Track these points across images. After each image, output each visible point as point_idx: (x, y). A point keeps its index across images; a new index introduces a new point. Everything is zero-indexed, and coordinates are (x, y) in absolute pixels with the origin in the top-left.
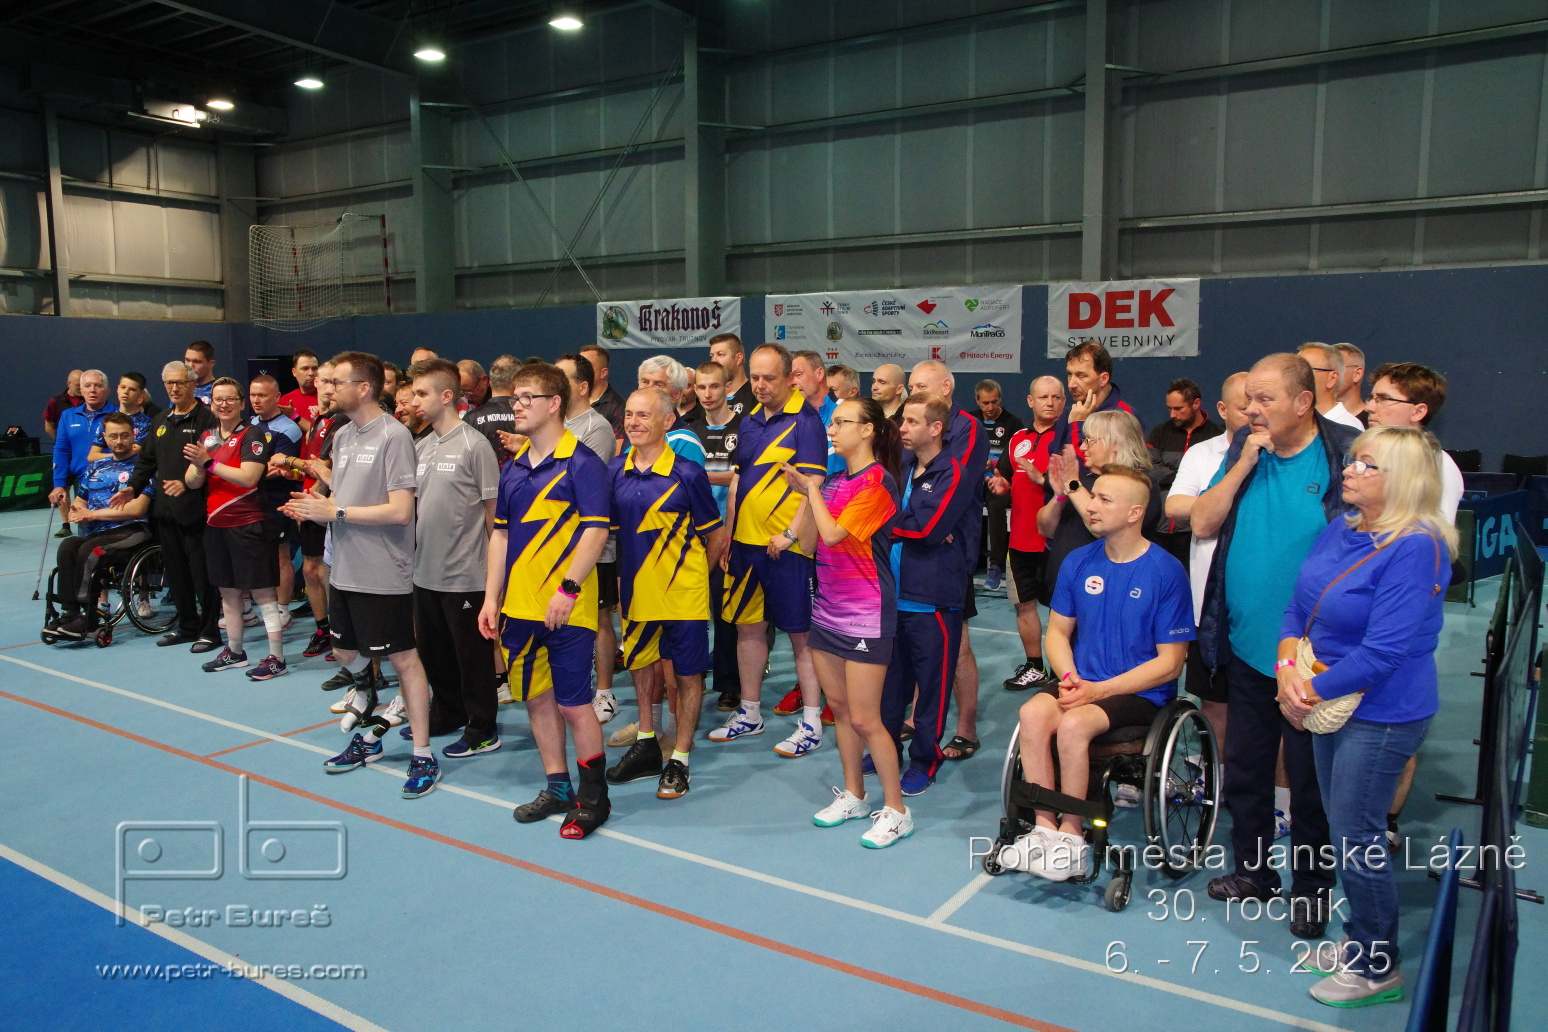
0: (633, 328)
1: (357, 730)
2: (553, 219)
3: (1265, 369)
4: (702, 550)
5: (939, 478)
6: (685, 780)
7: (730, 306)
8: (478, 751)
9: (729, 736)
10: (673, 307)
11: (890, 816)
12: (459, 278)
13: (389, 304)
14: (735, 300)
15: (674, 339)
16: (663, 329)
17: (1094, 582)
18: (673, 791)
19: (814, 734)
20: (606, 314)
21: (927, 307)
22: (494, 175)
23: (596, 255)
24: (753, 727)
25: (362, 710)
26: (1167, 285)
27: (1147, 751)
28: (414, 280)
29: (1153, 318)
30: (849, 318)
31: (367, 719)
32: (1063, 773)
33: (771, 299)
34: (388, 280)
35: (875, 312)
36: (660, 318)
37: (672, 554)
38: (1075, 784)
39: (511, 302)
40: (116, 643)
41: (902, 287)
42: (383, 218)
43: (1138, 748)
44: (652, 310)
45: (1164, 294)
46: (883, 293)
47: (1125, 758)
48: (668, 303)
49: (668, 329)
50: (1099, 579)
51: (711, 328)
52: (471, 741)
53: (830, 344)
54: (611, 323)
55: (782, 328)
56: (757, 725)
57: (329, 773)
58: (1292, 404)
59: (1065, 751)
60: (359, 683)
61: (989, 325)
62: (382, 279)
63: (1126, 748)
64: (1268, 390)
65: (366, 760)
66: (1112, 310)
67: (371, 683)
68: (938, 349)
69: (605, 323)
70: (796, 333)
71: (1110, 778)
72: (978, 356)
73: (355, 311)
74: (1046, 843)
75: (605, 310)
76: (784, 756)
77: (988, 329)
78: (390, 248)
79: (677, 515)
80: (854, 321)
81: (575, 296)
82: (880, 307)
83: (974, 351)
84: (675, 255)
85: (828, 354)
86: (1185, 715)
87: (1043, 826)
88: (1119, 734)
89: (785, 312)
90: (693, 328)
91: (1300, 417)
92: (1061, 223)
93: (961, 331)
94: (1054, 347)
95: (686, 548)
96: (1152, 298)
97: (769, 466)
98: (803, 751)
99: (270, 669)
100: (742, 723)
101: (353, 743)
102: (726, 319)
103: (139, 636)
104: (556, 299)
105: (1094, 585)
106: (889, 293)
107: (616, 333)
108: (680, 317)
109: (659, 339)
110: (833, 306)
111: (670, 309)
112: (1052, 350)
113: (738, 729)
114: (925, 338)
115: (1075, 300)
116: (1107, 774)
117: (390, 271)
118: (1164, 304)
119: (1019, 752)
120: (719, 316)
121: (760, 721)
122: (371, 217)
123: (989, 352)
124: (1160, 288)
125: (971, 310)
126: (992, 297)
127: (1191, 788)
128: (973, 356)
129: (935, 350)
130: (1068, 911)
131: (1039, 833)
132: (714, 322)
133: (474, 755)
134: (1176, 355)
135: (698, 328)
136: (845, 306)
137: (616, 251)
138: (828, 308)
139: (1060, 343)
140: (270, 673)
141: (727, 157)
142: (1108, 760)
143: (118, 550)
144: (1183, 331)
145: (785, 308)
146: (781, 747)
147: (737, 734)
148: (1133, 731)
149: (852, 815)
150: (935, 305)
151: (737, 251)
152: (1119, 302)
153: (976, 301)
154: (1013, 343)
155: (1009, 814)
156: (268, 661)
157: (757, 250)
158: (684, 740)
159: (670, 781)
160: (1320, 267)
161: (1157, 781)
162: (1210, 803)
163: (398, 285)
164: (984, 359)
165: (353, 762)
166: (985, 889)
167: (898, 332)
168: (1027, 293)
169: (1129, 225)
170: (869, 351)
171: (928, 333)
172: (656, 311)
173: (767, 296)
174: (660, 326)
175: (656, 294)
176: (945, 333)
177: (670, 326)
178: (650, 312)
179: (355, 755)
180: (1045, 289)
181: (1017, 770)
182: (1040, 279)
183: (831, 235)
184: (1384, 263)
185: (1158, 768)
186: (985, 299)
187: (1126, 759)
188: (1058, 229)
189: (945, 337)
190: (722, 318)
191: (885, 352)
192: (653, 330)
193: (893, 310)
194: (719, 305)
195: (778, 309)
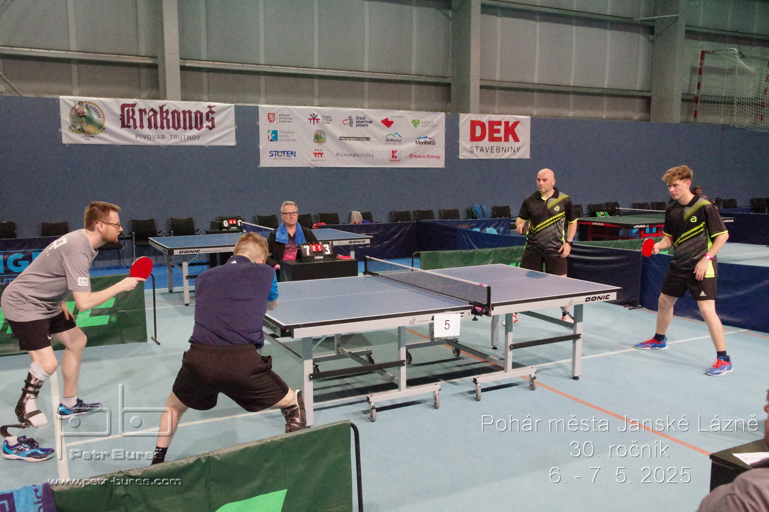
0: (112, 124)
7: (225, 111)
10: (161, 108)
14: (231, 106)
15: (163, 137)
16: (150, 127)
20: (73, 108)
21: (388, 123)
26: (516, 119)
29: (510, 136)
30: (330, 127)
33: (264, 108)
35: (351, 124)
36: (145, 118)
44: (136, 109)
45: (516, 123)
46: (356, 111)
48: (156, 104)
49: (156, 127)
51: (204, 129)
53: (317, 147)
55: (275, 132)
61: (426, 137)
68: (396, 152)
69: (72, 117)
72: (420, 157)
75: (73, 104)
77: (426, 140)
80: (335, 129)
82: (355, 121)
83: (417, 154)
85: (315, 154)
89: (277, 120)
90: (185, 128)
93: (409, 140)
94: (462, 152)
96: (510, 125)
102: (220, 122)
106: (362, 113)
107: (89, 128)
108: (170, 117)
109: (144, 137)
110: (318, 117)
111: (158, 110)
112: (463, 154)
114: (386, 144)
115: (474, 124)
120: (213, 119)
123: (426, 154)
124: (513, 121)
125: (416, 127)
126: (428, 119)
128: (418, 157)
129: (393, 152)
134: (521, 158)
135: (191, 128)
136: (328, 119)
138: (314, 118)
139: (466, 149)
144: (523, 145)
145: (277, 116)
150: (392, 122)
152: (495, 127)
153: (418, 120)
154: (440, 149)
164: (423, 159)
167: (368, 139)
170: (346, 152)
171: (389, 141)
172: (141, 111)
173: (260, 105)
174: (146, 123)
175: (137, 94)
176: (399, 141)
177: (159, 124)
178: (133, 111)
186: (423, 120)
189: (399, 144)
190: (216, 121)
191: (358, 152)
192: (138, 129)
193: (364, 123)
194: (213, 109)
195: (271, 116)
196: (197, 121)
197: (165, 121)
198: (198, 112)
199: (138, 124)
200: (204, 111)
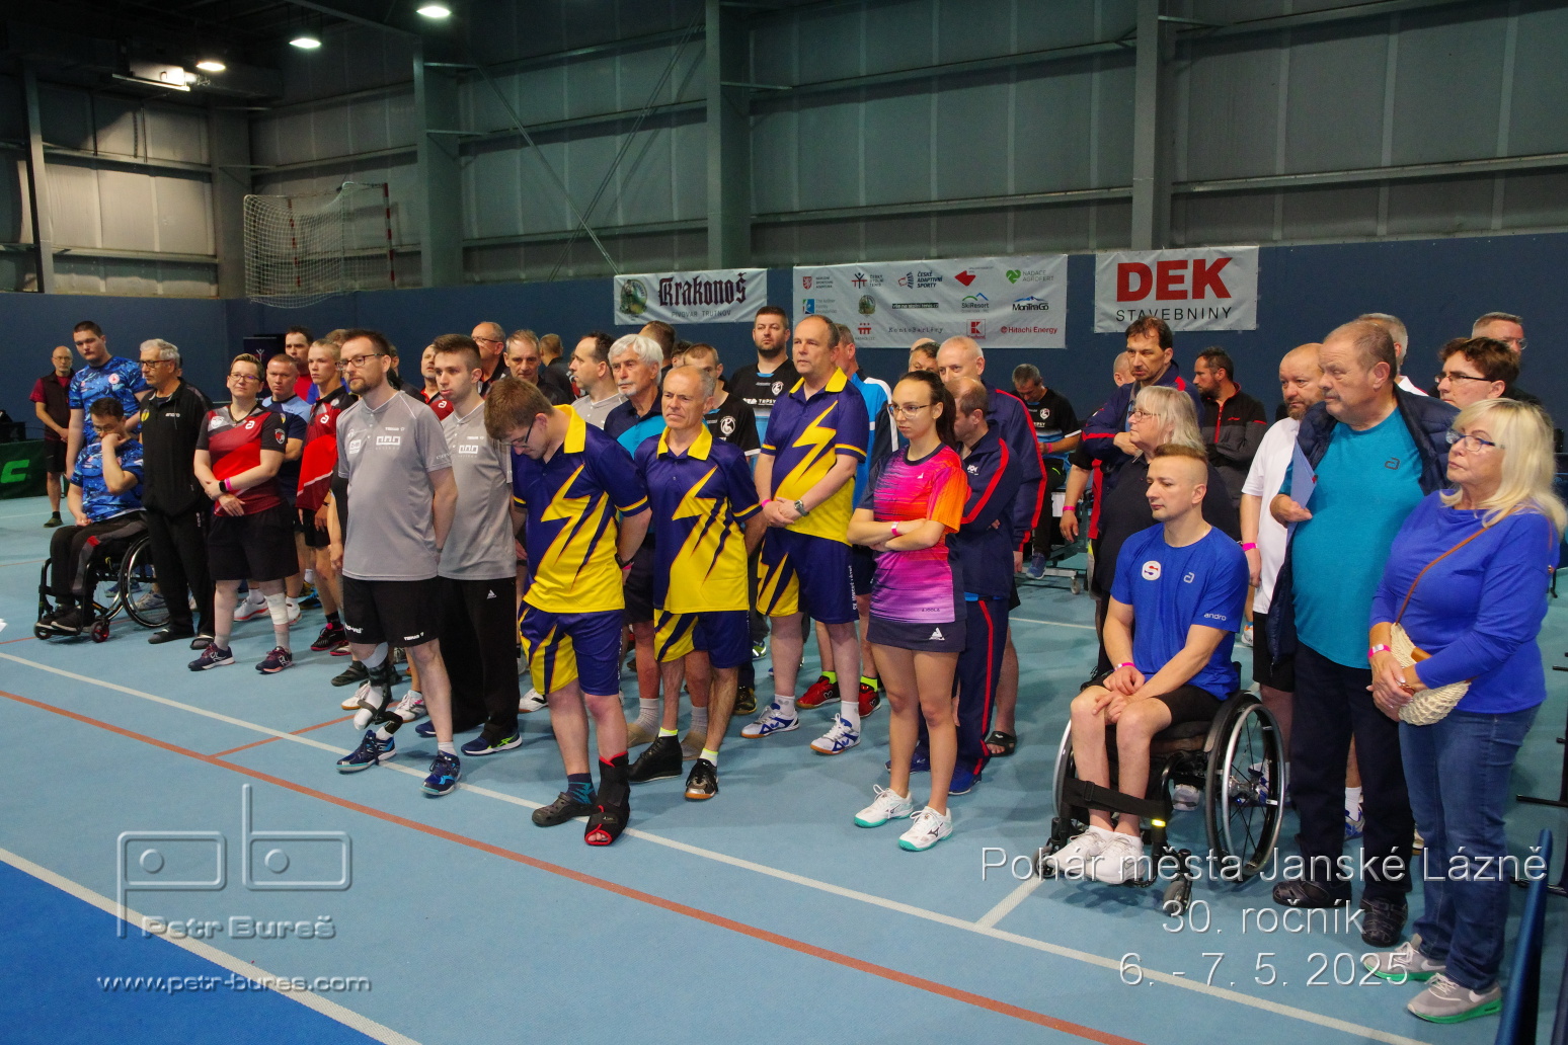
0: (652, 303)
1: (372, 727)
2: (567, 187)
3: (1337, 340)
4: (741, 536)
5: (986, 461)
6: (713, 781)
7: (756, 277)
8: (499, 748)
9: (762, 732)
10: (695, 280)
11: (931, 817)
12: (467, 251)
13: (393, 278)
14: (761, 273)
15: (696, 314)
16: (684, 303)
17: (1151, 567)
18: (702, 791)
19: (852, 731)
20: (623, 287)
21: (965, 279)
22: (504, 140)
23: (613, 224)
24: (787, 723)
25: (377, 706)
26: (1223, 253)
27: (1208, 747)
28: (419, 253)
29: (1208, 289)
30: (882, 291)
31: (382, 715)
32: (1122, 770)
33: (799, 270)
34: (392, 253)
35: (910, 284)
36: (681, 292)
37: (711, 541)
38: (1133, 782)
39: (523, 276)
40: (114, 637)
41: (939, 257)
42: (385, 186)
43: (1199, 744)
44: (673, 283)
45: (1220, 264)
46: (919, 264)
47: (1184, 754)
48: (689, 276)
49: (690, 303)
50: (1157, 565)
51: (735, 302)
52: (490, 738)
53: (863, 319)
54: (629, 297)
55: (811, 302)
56: (790, 722)
57: (342, 772)
58: (1366, 377)
59: (1126, 748)
60: (375, 678)
61: (1032, 298)
62: (385, 251)
63: (1185, 745)
64: (1340, 362)
65: (379, 757)
66: (1165, 280)
67: (386, 677)
68: (978, 323)
69: (623, 297)
70: (825, 306)
71: (1169, 776)
72: (1021, 331)
73: (357, 285)
74: (1101, 844)
75: (623, 283)
76: (821, 753)
77: (1031, 302)
78: (393, 219)
79: (714, 501)
80: (887, 294)
81: (589, 269)
82: (916, 279)
83: (1016, 326)
84: (699, 225)
85: (860, 329)
86: (1249, 709)
87: (1098, 827)
88: (1180, 730)
89: (814, 285)
90: (716, 302)
91: (1376, 390)
92: (1109, 188)
93: (1001, 304)
94: (1100, 321)
95: (725, 534)
96: (1208, 266)
97: (809, 448)
98: (840, 748)
99: (277, 661)
100: (776, 719)
101: (366, 741)
102: (753, 291)
103: (136, 630)
104: (571, 272)
105: (1151, 571)
106: (925, 265)
107: (634, 308)
108: (702, 290)
109: (680, 314)
110: (867, 277)
111: (692, 283)
112: (1101, 324)
113: (772, 725)
114: (963, 311)
115: (1124, 271)
116: (1166, 771)
117: (394, 243)
118: (1221, 275)
119: (1071, 749)
120: (744, 289)
121: (794, 716)
122: (373, 185)
123: (1032, 326)
124: (1216, 257)
125: (1013, 282)
126: (1034, 268)
127: (1255, 787)
128: (1016, 330)
129: (973, 324)
130: (1124, 916)
131: (1094, 834)
132: (738, 295)
133: (494, 752)
134: (1233, 328)
135: (722, 302)
136: (878, 278)
137: (635, 219)
138: (860, 279)
139: (1109, 316)
140: (280, 665)
141: (752, 119)
142: (1168, 757)
143: (114, 540)
144: (1240, 303)
145: (814, 280)
146: (818, 743)
147: (770, 730)
148: (1193, 726)
149: (895, 815)
150: (974, 277)
151: (760, 220)
152: (1172, 273)
153: (1017, 271)
154: (1057, 316)
155: (1061, 813)
156: (274, 653)
157: (783, 219)
158: (714, 736)
159: (699, 782)
160: (1390, 234)
161: (1218, 779)
162: (1274, 803)
163: (402, 258)
164: (1026, 334)
165: (366, 760)
166: (1036, 893)
167: (934, 305)
168: (1072, 262)
169: (1182, 189)
170: (904, 326)
171: (967, 306)
172: (678, 285)
173: (795, 267)
174: (681, 300)
175: (677, 266)
176: (985, 306)
177: (692, 300)
178: (670, 286)
179: (368, 753)
180: (1092, 259)
181: (1070, 767)
182: (1087, 248)
183: (863, 202)
184: (1460, 228)
185: (1220, 765)
186: (1027, 270)
187: (1186, 755)
188: (1105, 194)
189: (985, 311)
190: (747, 291)
191: (921, 327)
192: (674, 305)
193: (929, 282)
194: (744, 277)
195: (807, 281)
196: (728, 292)
197: (698, 295)
198: (729, 282)
199: (674, 301)
200: (735, 280)
